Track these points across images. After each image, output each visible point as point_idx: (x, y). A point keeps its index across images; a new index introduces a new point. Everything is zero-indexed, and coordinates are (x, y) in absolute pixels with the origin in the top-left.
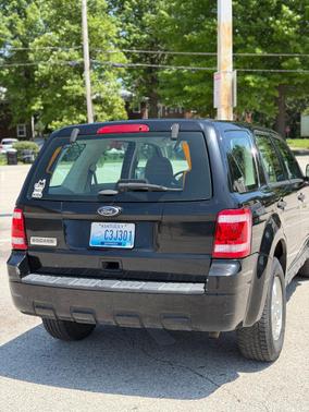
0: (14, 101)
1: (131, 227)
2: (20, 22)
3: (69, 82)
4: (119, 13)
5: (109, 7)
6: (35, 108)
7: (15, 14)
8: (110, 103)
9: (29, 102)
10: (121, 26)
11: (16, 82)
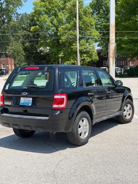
0: (52, 53)
1: (31, 99)
2: (55, 20)
3: (74, 44)
4: (98, 14)
5: (94, 12)
6: (60, 56)
7: (54, 17)
8: (91, 53)
9: (58, 53)
10: (98, 20)
11: (53, 45)
